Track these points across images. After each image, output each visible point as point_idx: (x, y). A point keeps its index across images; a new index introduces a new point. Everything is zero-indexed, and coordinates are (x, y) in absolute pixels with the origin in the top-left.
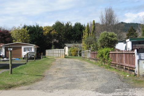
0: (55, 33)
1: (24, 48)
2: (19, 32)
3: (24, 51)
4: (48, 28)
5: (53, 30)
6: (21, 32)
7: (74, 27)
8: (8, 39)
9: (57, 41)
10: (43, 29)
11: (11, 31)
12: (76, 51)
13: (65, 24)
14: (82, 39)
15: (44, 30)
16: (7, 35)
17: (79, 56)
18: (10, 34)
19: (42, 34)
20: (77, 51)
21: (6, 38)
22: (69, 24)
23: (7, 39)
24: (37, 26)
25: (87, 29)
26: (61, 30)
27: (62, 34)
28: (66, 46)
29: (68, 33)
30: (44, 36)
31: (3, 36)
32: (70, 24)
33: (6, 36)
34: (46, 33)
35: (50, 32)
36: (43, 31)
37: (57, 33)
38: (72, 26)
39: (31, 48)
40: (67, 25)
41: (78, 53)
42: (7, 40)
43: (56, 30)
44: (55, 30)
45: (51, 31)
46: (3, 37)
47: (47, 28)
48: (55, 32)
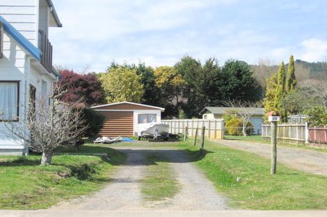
0: (180, 83)
1: (139, 115)
2: (120, 79)
3: (139, 122)
4: (166, 70)
5: (176, 75)
6: (124, 79)
7: (223, 68)
8: (97, 93)
9: (185, 101)
10: (153, 72)
11: (100, 75)
12: (237, 123)
13: (203, 64)
14: (265, 97)
15: (156, 74)
16: (93, 84)
17: (245, 134)
18: (99, 84)
19: (153, 83)
20: (241, 125)
21: (92, 91)
22: (212, 62)
23: (94, 94)
24: (141, 65)
25: (282, 76)
26: (194, 74)
27: (196, 85)
28: (210, 112)
29: (211, 82)
30: (157, 87)
31: (85, 88)
32: (214, 64)
33: (91, 88)
34: (162, 81)
35: (169, 80)
36: (155, 78)
37: (187, 83)
38: (220, 66)
39: (156, 115)
40: (209, 65)
41: (244, 128)
42: (94, 97)
43: (183, 75)
44: (180, 75)
45: (172, 77)
46: (85, 90)
47: (164, 70)
48: (182, 81)
